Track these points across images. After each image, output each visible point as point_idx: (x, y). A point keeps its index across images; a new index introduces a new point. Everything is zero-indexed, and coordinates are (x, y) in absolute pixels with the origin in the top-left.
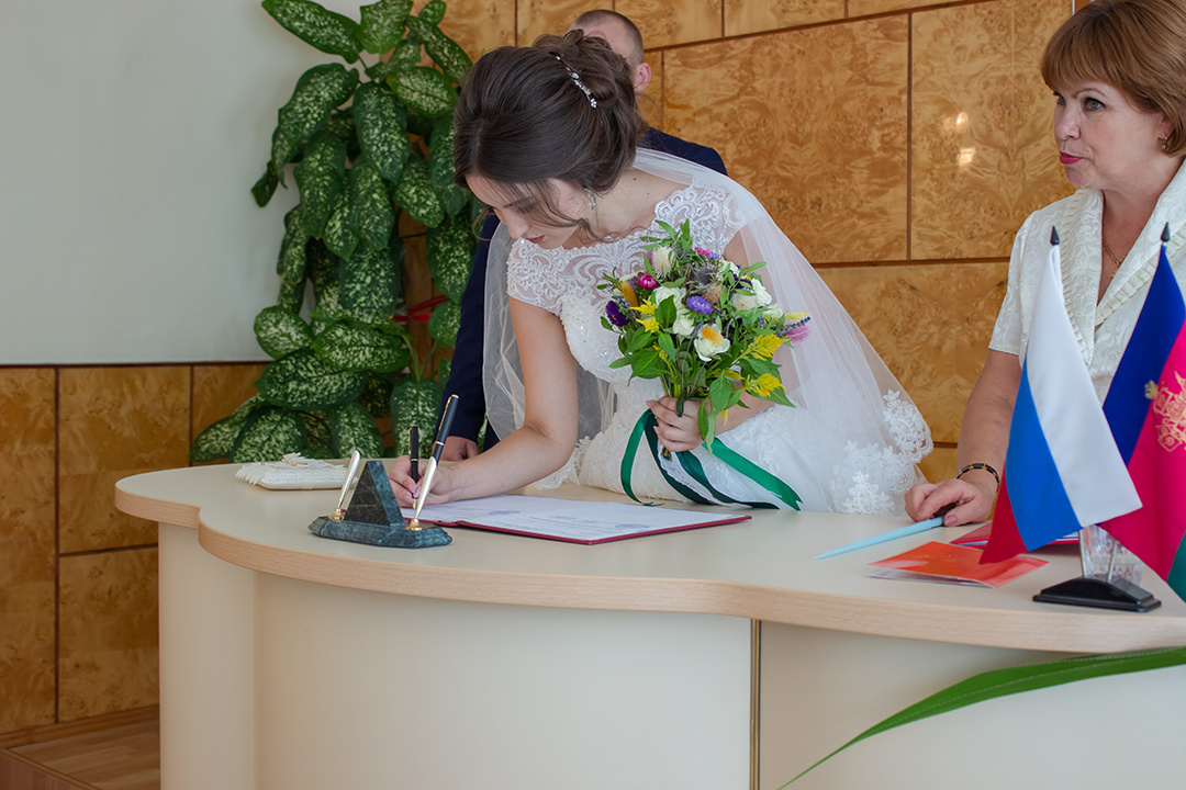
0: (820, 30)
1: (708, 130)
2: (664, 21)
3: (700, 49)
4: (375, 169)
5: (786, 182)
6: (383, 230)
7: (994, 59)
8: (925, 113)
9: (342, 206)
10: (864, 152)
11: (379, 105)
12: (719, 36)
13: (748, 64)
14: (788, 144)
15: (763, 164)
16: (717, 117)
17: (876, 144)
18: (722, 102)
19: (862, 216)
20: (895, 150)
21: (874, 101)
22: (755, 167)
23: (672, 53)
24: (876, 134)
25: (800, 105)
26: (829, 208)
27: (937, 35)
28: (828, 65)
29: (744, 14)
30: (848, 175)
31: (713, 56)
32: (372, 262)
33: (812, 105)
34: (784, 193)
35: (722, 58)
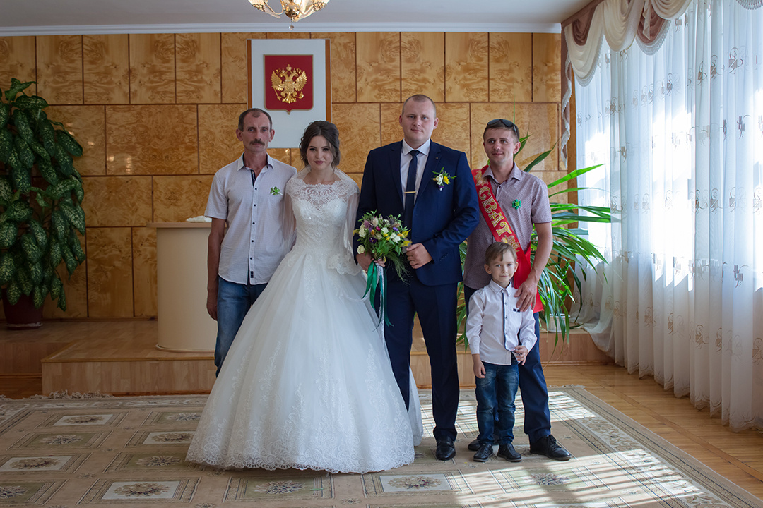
0: (167, 106)
1: (124, 132)
2: (105, 96)
3: (121, 107)
4: (24, 140)
5: (155, 150)
6: (31, 161)
7: (224, 121)
8: (203, 133)
9: (14, 152)
10: (183, 143)
11: (22, 118)
12: (128, 103)
13: (140, 113)
14: (156, 139)
15: (146, 144)
16: (128, 129)
17: (187, 141)
18: (130, 124)
19: (183, 161)
20: (194, 143)
21: (186, 128)
22: (143, 145)
23: (109, 107)
24: (187, 138)
25: (160, 127)
26: (171, 158)
27: (206, 112)
28: (170, 116)
29: (138, 98)
30: (178, 149)
31: (126, 109)
32: (21, 172)
33: (164, 128)
34: (155, 153)
35: (129, 110)
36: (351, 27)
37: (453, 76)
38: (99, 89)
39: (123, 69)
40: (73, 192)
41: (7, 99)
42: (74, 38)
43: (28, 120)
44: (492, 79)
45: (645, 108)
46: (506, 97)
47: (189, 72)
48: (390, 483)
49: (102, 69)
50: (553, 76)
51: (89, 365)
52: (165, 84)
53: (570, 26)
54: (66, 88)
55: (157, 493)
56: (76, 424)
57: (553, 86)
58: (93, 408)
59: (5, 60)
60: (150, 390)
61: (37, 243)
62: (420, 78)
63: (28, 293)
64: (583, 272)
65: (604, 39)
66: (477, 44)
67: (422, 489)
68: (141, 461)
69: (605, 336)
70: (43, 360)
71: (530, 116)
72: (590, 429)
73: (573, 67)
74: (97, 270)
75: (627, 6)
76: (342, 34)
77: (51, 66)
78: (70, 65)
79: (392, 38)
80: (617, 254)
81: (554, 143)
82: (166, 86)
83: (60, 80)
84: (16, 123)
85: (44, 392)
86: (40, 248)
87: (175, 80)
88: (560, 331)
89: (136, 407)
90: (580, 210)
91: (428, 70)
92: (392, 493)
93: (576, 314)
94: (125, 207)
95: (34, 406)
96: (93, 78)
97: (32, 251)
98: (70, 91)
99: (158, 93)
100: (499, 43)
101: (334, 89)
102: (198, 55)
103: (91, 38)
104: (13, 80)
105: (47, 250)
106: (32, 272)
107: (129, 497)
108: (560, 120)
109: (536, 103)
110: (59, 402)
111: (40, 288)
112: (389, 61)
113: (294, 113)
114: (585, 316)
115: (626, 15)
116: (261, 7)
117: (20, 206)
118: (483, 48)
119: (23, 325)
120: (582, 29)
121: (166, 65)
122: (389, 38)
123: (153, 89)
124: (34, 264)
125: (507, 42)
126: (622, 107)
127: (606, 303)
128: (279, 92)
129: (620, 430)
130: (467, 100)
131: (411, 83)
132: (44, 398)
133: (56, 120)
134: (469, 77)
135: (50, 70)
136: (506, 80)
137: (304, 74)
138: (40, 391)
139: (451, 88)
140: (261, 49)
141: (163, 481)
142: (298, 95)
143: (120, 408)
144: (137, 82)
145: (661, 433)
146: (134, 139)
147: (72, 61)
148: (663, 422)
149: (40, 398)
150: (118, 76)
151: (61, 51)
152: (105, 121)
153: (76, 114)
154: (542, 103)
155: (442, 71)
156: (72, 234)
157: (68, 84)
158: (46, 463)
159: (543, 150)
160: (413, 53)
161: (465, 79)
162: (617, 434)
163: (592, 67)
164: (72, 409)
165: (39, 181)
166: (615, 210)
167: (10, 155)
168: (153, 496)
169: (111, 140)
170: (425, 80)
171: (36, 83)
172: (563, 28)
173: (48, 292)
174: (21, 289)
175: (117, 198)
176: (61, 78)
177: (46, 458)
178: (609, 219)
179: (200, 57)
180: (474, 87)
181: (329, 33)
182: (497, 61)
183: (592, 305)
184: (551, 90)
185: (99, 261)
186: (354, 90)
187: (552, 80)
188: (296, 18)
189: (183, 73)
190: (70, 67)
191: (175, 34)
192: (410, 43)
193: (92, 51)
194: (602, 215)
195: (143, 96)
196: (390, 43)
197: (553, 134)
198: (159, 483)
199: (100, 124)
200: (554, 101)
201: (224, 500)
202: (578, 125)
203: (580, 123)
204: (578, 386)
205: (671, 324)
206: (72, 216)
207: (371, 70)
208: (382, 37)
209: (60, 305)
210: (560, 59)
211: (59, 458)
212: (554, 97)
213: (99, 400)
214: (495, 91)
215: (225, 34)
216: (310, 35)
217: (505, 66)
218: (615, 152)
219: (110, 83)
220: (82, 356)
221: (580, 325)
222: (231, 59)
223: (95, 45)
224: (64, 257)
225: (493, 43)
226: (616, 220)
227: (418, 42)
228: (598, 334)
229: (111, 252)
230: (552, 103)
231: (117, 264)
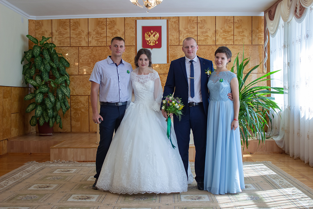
0: (103, 47)
1: (86, 57)
2: (79, 43)
3: (85, 47)
4: (47, 61)
6: (49, 69)
7: (126, 53)
9: (42, 65)
11: (46, 52)
12: (88, 46)
13: (92, 50)
16: (88, 56)
18: (88, 54)
22: (94, 63)
23: (80, 47)
25: (100, 56)
28: (104, 51)
29: (92, 44)
32: (45, 73)
35: (88, 49)
36: (177, 14)
37: (219, 34)
38: (76, 40)
39: (86, 32)
40: (66, 81)
41: (40, 44)
42: (67, 20)
43: (49, 53)
44: (235, 35)
45: (297, 46)
46: (241, 42)
47: (112, 33)
48: (184, 198)
49: (78, 32)
50: (260, 34)
51: (69, 149)
52: (102, 38)
53: (268, 13)
54: (64, 40)
55: (89, 199)
56: (62, 172)
57: (261, 38)
58: (70, 167)
59: (40, 29)
60: (93, 160)
61: (51, 102)
62: (205, 35)
63: (47, 121)
64: (273, 115)
65: (281, 17)
66: (229, 21)
67: (197, 200)
68: (85, 187)
69: (281, 141)
70: (51, 147)
71: (251, 51)
72: (271, 179)
73: (269, 30)
74: (75, 113)
75: (290, 3)
76: (173, 18)
77: (58, 31)
78: (65, 31)
79: (194, 19)
80: (286, 107)
81: (261, 61)
82: (103, 39)
83: (61, 37)
84: (43, 54)
85: (51, 160)
86: (52, 104)
87: (106, 37)
88: (261, 139)
89: (86, 167)
90: (272, 89)
91: (209, 32)
92: (184, 202)
93: (270, 133)
94: (86, 88)
95: (47, 165)
96: (74, 36)
97: (49, 105)
98: (65, 41)
99: (100, 42)
100: (238, 21)
101: (170, 40)
102: (115, 26)
103: (73, 20)
104: (43, 37)
105: (55, 104)
106: (49, 113)
107: (78, 201)
108: (264, 52)
109: (254, 45)
110: (57, 164)
111: (52, 120)
112: (192, 28)
113: (154, 49)
114: (273, 133)
115: (290, 7)
116: (135, 3)
117: (45, 87)
118: (231, 22)
119: (45, 134)
120: (272, 14)
121: (102, 30)
122: (192, 19)
123: (97, 40)
124: (49, 110)
125: (241, 20)
126: (288, 45)
127: (282, 128)
128: (148, 41)
129: (284, 179)
130: (225, 44)
131: (202, 37)
132: (51, 162)
133: (60, 53)
134: (226, 34)
135: (57, 33)
136: (241, 36)
137: (158, 34)
138: (49, 160)
139: (218, 39)
140: (141, 24)
141: (92, 194)
142: (156, 42)
143: (80, 167)
144: (91, 37)
145: (301, 181)
146: (90, 60)
147: (66, 29)
148: (303, 176)
149: (49, 162)
150: (84, 35)
151: (62, 25)
152: (79, 53)
153: (67, 50)
154: (256, 45)
155: (214, 32)
156: (65, 98)
157: (64, 38)
158: (48, 187)
159: (257, 65)
160: (202, 25)
161: (224, 35)
162: (282, 181)
163: (276, 29)
164: (61, 167)
165: (52, 77)
166: (286, 89)
167: (41, 66)
168: (88, 200)
169: (81, 61)
170: (207, 36)
171: (52, 38)
172: (265, 14)
173: (55, 121)
174: (44, 120)
175: (83, 84)
176: (62, 36)
177: (48, 185)
178: (283, 93)
179: (116, 27)
180: (228, 38)
181: (168, 17)
182: (237, 28)
183: (276, 129)
184: (260, 40)
185: (76, 109)
186: (178, 40)
187: (260, 36)
188: (150, 8)
189: (109, 34)
190: (65, 32)
191: (106, 18)
192: (201, 21)
193: (74, 25)
194: (280, 91)
195: (94, 43)
196: (193, 21)
197: (261, 58)
198: (91, 195)
199: (76, 54)
200: (261, 44)
201: (116, 203)
202: (271, 54)
203: (272, 53)
204: (269, 161)
205: (308, 136)
206: (65, 91)
207: (185, 32)
208: (190, 18)
209: (60, 127)
210: (263, 27)
211: (53, 185)
212: (261, 42)
213: (72, 164)
214: (236, 40)
215: (126, 18)
216: (160, 18)
217: (241, 30)
218: (285, 65)
219: (81, 38)
220: (66, 146)
221: (271, 137)
222: (129, 28)
223: (75, 23)
224: (61, 107)
225: (236, 20)
226: (286, 93)
227: (205, 20)
228: (278, 141)
229: (80, 105)
230: (260, 45)
231: (83, 110)
